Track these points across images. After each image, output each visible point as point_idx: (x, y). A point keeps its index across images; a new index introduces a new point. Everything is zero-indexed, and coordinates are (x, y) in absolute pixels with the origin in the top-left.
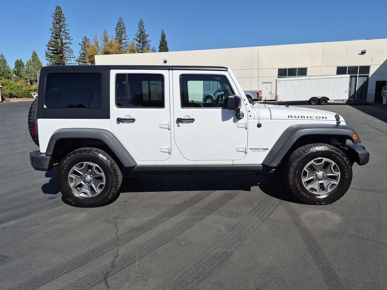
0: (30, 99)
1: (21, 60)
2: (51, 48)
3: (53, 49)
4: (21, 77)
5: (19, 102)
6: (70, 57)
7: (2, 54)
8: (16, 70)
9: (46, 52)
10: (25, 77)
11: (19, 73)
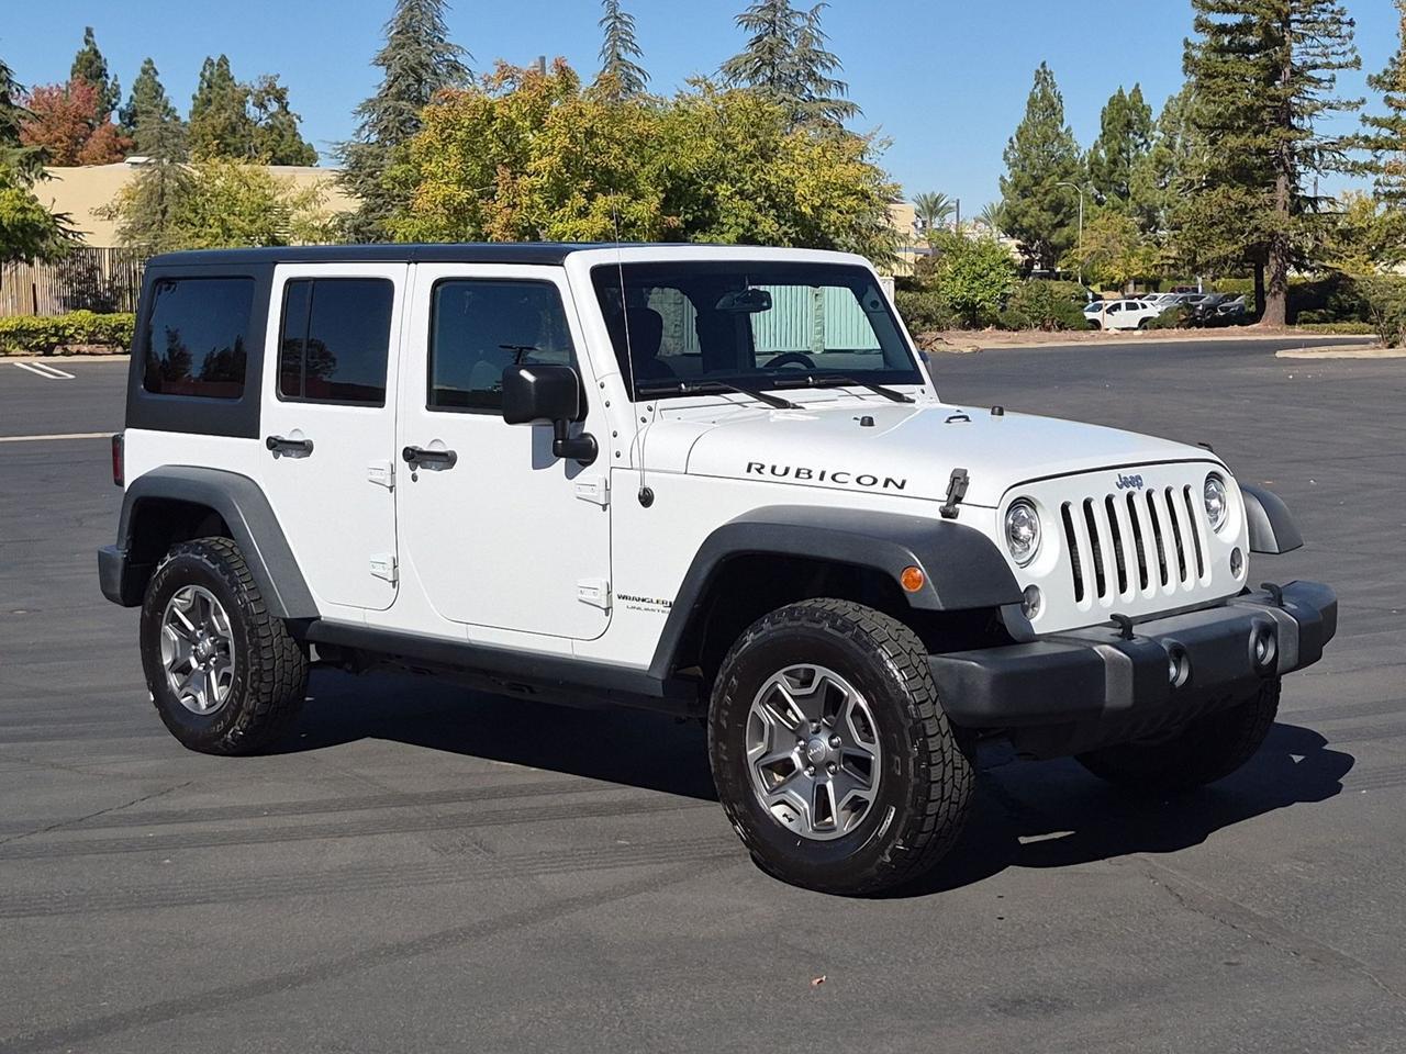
0: (1069, 334)
1: (1137, 90)
2: (1216, 19)
3: (1232, 20)
4: (1124, 195)
5: (979, 354)
6: (1328, 65)
7: (1043, 65)
8: (1102, 153)
9: (1187, 44)
10: (1149, 194)
11: (1115, 176)
